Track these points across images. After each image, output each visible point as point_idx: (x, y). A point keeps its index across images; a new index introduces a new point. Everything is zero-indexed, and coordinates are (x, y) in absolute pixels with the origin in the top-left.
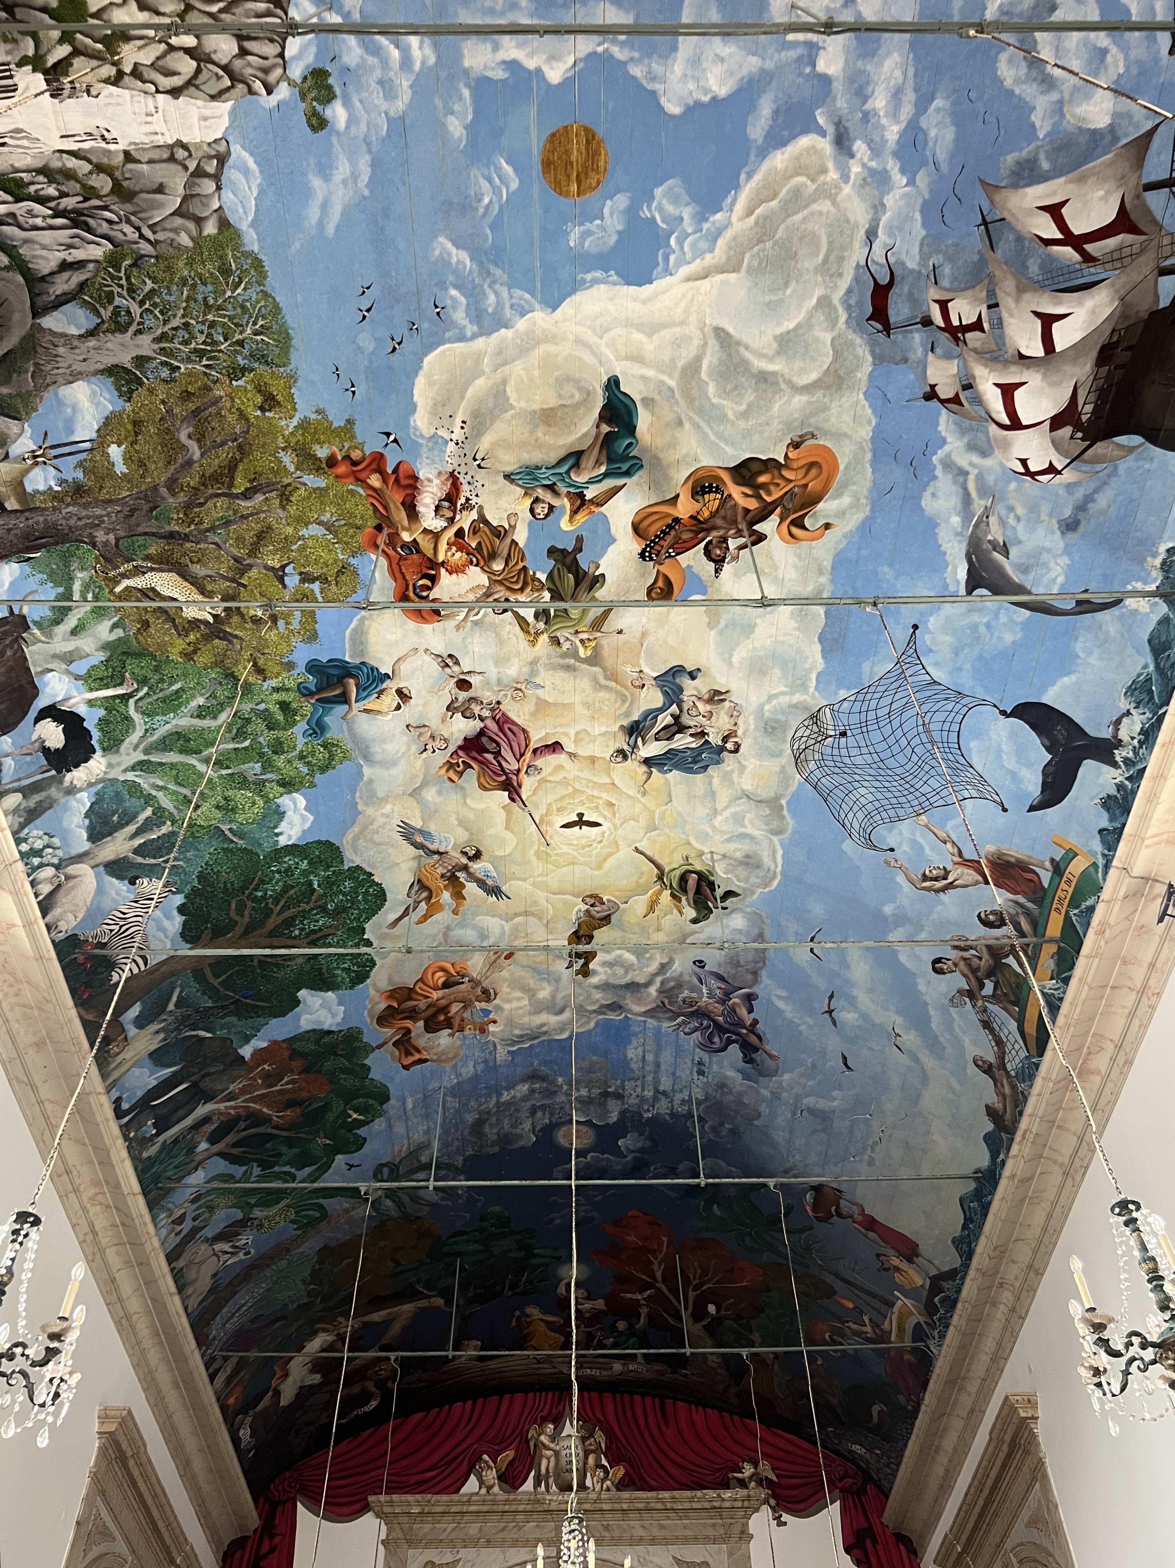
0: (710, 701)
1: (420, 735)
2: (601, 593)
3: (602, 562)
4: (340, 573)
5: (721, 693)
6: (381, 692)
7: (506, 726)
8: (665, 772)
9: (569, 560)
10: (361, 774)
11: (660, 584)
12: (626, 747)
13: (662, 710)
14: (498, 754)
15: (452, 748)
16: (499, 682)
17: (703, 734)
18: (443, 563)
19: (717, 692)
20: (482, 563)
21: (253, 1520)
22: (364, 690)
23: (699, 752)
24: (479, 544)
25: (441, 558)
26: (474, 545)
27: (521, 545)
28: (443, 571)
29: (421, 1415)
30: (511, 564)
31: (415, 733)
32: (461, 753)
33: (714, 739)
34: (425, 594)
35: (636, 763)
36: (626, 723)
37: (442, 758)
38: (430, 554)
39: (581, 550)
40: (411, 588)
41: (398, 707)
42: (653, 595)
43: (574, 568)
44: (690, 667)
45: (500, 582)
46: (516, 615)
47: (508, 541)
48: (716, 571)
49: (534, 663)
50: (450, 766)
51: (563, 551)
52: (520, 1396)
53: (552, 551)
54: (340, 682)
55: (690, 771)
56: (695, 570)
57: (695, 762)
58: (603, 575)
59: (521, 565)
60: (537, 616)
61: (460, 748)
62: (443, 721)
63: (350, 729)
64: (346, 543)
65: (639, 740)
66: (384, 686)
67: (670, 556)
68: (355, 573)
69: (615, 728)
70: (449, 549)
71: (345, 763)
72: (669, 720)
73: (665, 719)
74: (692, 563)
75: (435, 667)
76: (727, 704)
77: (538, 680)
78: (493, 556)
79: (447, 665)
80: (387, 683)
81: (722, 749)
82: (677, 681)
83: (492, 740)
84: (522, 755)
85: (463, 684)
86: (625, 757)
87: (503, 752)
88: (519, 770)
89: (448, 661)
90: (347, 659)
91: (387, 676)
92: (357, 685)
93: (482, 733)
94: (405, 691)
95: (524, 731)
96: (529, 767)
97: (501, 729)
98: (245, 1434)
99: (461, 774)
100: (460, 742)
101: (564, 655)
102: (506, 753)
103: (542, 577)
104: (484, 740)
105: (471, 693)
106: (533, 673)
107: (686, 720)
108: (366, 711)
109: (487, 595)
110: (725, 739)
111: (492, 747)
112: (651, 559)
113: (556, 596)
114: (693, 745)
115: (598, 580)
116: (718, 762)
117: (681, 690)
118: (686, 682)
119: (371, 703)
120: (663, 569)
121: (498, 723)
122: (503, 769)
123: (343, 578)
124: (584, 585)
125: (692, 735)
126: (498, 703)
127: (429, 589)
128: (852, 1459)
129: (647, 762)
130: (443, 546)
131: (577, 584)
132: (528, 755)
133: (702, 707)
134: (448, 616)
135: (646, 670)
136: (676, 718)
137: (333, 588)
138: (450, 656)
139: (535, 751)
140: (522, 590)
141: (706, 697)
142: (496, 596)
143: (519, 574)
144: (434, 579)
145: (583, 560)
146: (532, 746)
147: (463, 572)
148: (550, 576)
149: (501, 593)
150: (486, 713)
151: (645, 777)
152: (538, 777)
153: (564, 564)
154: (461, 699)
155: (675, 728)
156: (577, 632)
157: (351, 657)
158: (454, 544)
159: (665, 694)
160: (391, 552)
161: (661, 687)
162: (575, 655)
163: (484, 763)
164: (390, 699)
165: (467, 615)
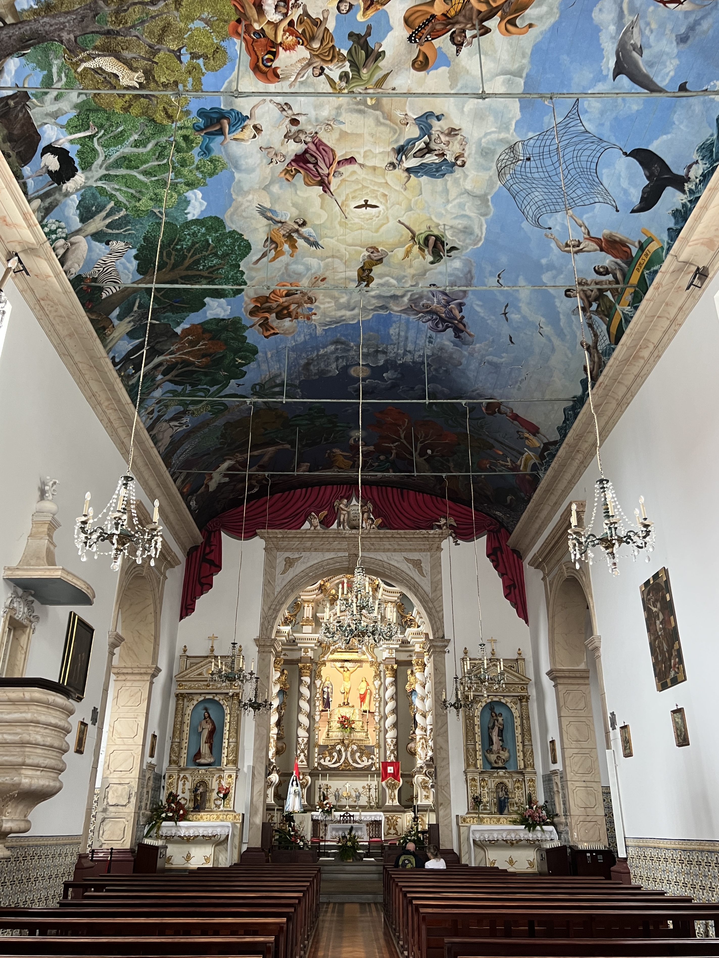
0: (449, 134)
1: (268, 153)
2: (383, 63)
3: (384, 43)
4: (215, 52)
5: (455, 130)
6: (243, 128)
7: (321, 148)
8: (419, 177)
9: (362, 41)
10: (233, 177)
11: (421, 58)
12: (395, 161)
13: (418, 139)
14: (316, 164)
15: (288, 161)
16: (317, 120)
17: (443, 155)
18: (281, 43)
19: (453, 130)
20: (306, 43)
21: (200, 539)
22: (233, 126)
23: (439, 165)
24: (304, 30)
25: (279, 40)
26: (300, 31)
27: (331, 31)
28: (281, 49)
29: (280, 494)
30: (324, 44)
31: (265, 152)
32: (293, 164)
33: (450, 158)
34: (269, 64)
35: (401, 171)
36: (396, 146)
37: (281, 167)
38: (272, 37)
39: (370, 35)
40: (260, 60)
41: (255, 137)
42: (416, 66)
43: (365, 46)
44: (437, 113)
45: (317, 56)
46: (327, 77)
47: (322, 28)
48: (457, 52)
49: (339, 108)
50: (287, 171)
51: (358, 35)
52: (330, 487)
53: (351, 35)
54: (219, 121)
55: (433, 176)
56: (444, 50)
57: (437, 171)
58: (384, 52)
59: (331, 44)
60: (341, 78)
61: (293, 160)
62: (282, 145)
63: (226, 151)
64: (218, 32)
65: (404, 157)
66: (245, 123)
67: (428, 40)
68: (225, 52)
69: (389, 149)
70: (284, 34)
71: (224, 171)
72: (423, 145)
73: (421, 144)
74: (442, 46)
75: (277, 111)
76: (459, 137)
77: (341, 119)
78: (313, 38)
79: (284, 110)
80: (247, 122)
81: (454, 164)
82: (429, 121)
83: (312, 156)
84: (331, 165)
85: (294, 122)
86: (395, 167)
87: (319, 163)
88: (329, 174)
89: (285, 107)
90: (222, 107)
91: (247, 117)
92: (229, 124)
93: (306, 151)
94: (259, 126)
95: (332, 150)
96: (335, 172)
97: (318, 149)
98: (193, 503)
99: (293, 176)
100: (293, 157)
101: (358, 103)
102: (321, 163)
103: (345, 52)
104: (307, 155)
105: (299, 127)
106: (338, 114)
107: (433, 146)
108: (235, 139)
109: (309, 64)
110: (457, 159)
111: (312, 160)
112: (416, 42)
113: (354, 65)
114: (437, 161)
115: (381, 55)
116: (452, 172)
117: (431, 127)
118: (434, 122)
119: (237, 134)
120: (423, 49)
121: (316, 145)
122: (319, 173)
123: (217, 55)
124: (371, 58)
125: (436, 155)
126: (316, 133)
127: (272, 61)
128: (496, 518)
129: (408, 170)
130: (280, 33)
131: (367, 57)
132: (335, 164)
133: (444, 138)
134: (284, 79)
135: (410, 114)
136: (427, 144)
137: (212, 62)
138: (286, 104)
139: (339, 162)
140: (331, 61)
141: (446, 132)
142: (315, 65)
143: (329, 51)
144: (275, 54)
145: (371, 42)
146: (337, 159)
147: (293, 49)
148: (350, 52)
149: (318, 63)
150: (309, 139)
151: (406, 180)
152: (341, 178)
153: (359, 44)
154: (293, 131)
155: (426, 151)
156: (366, 89)
157: (224, 106)
158: (287, 31)
159: (421, 129)
160: (247, 37)
161: (419, 125)
162: (365, 103)
163: (307, 170)
164: (249, 132)
165: (296, 78)
